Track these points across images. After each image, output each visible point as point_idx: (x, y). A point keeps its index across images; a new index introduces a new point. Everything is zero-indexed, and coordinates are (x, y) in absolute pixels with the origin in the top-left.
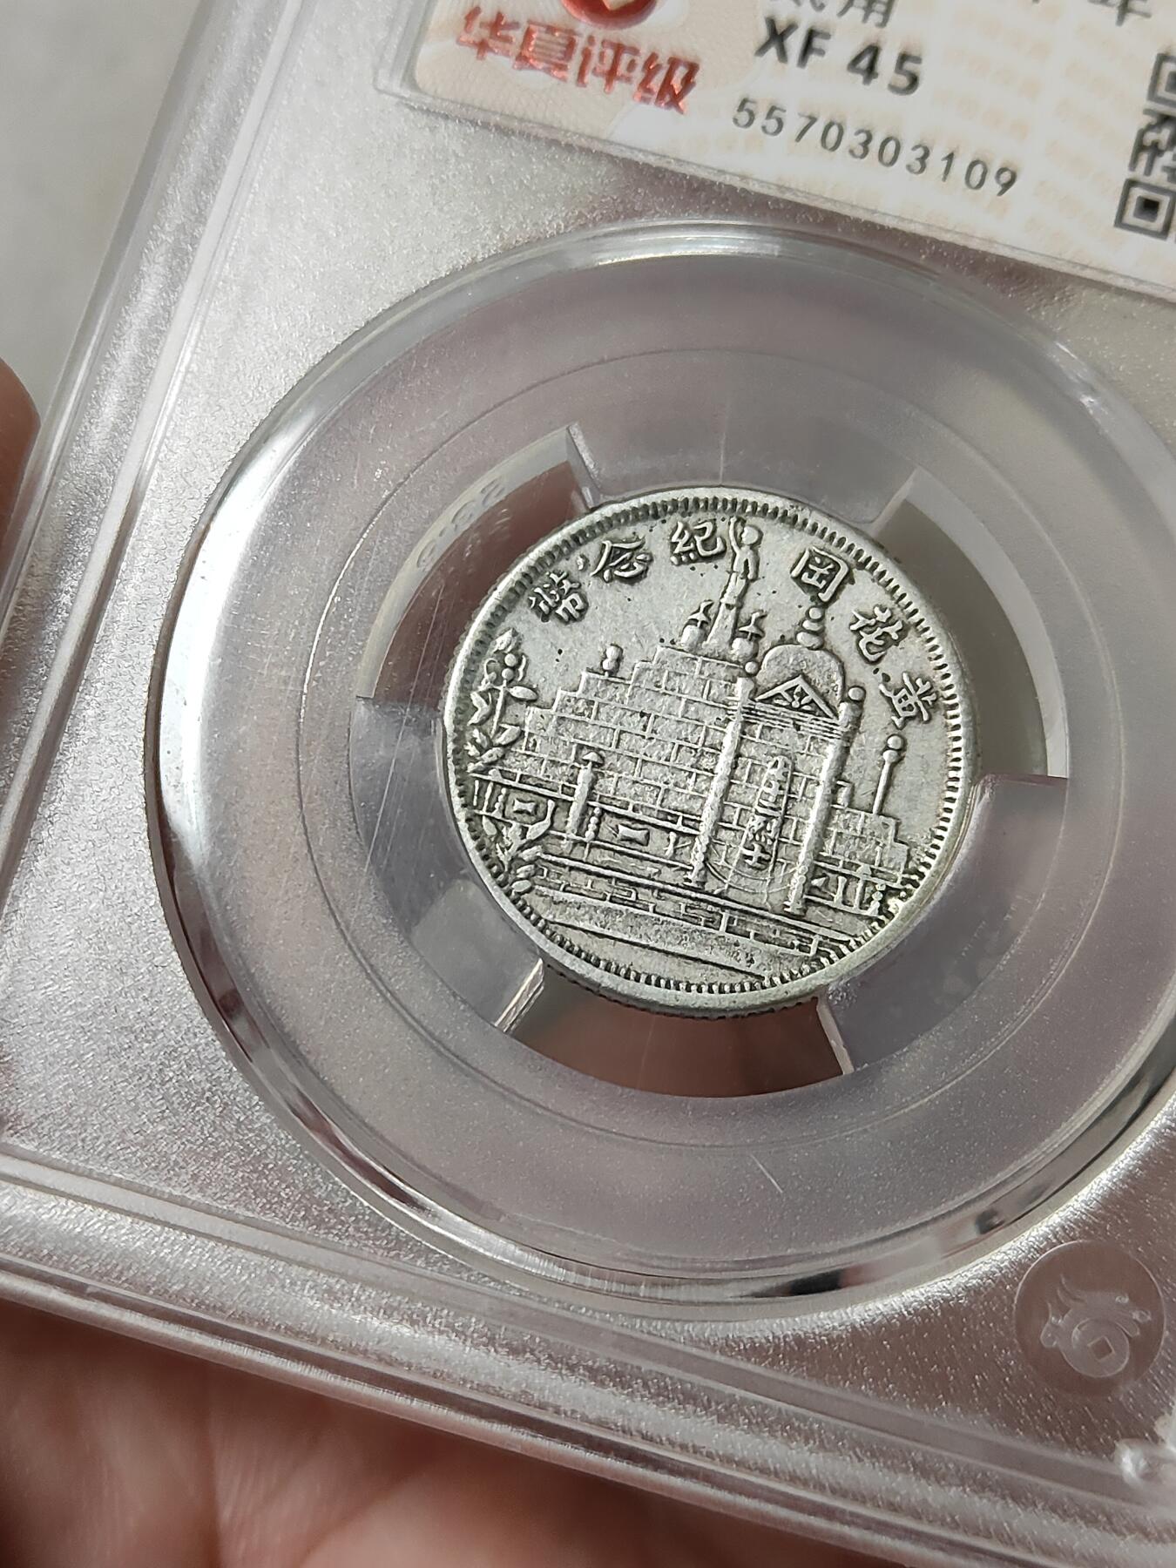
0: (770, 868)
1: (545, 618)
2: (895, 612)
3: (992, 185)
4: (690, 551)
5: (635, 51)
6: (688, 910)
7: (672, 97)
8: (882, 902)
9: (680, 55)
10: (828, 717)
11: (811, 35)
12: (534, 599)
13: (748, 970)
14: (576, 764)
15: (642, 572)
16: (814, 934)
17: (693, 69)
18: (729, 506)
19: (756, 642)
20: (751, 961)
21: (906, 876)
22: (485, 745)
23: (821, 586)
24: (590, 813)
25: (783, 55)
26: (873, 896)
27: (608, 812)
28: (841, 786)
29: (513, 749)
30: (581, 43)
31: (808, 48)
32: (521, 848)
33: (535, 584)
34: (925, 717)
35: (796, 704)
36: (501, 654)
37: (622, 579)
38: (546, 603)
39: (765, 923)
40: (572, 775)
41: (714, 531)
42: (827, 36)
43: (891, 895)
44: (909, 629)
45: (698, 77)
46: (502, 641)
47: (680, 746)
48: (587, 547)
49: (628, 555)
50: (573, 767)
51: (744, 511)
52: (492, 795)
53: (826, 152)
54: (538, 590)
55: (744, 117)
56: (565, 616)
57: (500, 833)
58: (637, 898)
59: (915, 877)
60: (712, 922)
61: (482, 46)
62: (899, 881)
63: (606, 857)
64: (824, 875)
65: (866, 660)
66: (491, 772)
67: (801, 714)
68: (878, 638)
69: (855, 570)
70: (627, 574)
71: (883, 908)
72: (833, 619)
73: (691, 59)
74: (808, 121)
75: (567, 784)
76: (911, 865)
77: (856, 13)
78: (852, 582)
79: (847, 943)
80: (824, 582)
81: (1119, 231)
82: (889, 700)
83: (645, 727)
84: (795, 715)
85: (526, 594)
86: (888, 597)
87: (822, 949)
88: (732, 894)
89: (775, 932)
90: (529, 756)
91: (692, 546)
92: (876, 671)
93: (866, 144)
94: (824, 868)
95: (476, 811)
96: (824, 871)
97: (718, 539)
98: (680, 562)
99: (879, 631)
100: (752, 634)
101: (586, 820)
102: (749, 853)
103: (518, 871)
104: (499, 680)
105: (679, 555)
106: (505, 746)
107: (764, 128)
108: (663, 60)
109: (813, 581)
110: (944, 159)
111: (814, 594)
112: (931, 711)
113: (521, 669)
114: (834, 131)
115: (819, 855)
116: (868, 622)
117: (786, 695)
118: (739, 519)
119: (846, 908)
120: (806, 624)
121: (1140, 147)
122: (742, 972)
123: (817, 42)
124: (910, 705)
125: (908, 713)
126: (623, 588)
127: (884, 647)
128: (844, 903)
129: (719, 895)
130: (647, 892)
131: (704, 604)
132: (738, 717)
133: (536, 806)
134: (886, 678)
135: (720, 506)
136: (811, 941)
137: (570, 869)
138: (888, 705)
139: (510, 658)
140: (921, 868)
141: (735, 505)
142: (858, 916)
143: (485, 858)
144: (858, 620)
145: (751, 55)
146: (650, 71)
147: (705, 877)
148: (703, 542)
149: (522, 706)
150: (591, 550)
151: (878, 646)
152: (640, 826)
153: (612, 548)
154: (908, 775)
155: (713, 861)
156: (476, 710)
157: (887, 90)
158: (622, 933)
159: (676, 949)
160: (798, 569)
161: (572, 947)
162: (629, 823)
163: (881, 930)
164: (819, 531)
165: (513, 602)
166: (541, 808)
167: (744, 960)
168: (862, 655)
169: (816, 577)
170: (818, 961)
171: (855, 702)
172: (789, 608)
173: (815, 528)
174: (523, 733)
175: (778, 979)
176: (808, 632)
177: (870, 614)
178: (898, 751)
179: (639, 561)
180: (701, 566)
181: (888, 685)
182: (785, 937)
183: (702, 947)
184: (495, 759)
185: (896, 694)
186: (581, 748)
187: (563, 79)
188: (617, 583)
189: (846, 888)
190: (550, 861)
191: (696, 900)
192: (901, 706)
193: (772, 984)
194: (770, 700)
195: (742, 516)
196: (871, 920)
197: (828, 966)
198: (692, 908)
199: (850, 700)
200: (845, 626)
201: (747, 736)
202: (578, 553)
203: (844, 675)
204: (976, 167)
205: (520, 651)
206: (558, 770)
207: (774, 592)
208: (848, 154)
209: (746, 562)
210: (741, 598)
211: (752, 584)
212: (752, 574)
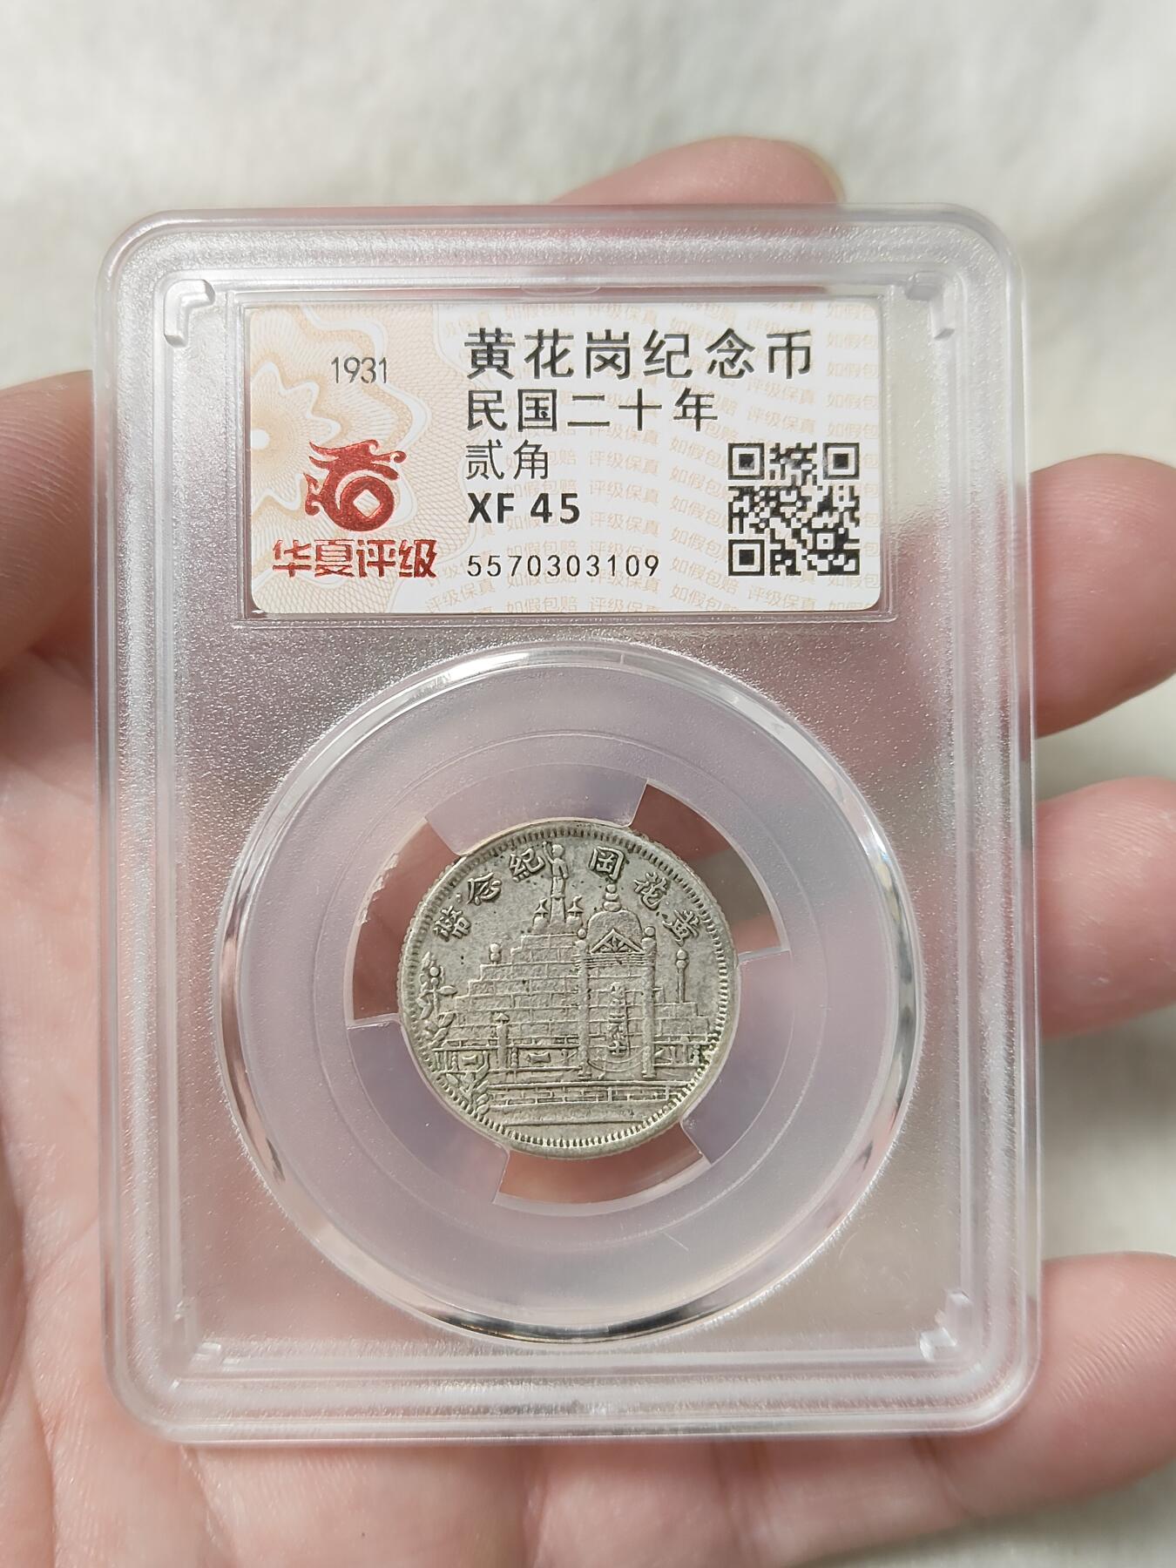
0: (628, 1053)
1: (447, 939)
2: (659, 874)
3: (645, 570)
4: (524, 871)
5: (392, 542)
6: (586, 1094)
7: (424, 569)
8: (700, 1055)
9: (421, 537)
10: (637, 951)
11: (501, 497)
12: (436, 929)
13: (633, 1120)
14: (493, 1024)
15: (499, 893)
16: (665, 1086)
17: (432, 543)
18: (540, 836)
19: (580, 916)
20: (632, 1114)
21: (710, 1035)
22: (434, 1030)
23: (609, 870)
24: (510, 1052)
25: (487, 519)
26: (694, 1053)
27: (521, 1049)
28: (656, 991)
29: (452, 1027)
30: (355, 547)
31: (502, 509)
32: (475, 1086)
33: (434, 920)
34: (695, 934)
35: (615, 948)
36: (426, 969)
37: (485, 900)
38: (444, 929)
39: (633, 1088)
40: (492, 1032)
41: (535, 854)
42: (511, 496)
43: (704, 1050)
44: (670, 882)
45: (436, 549)
46: (425, 960)
47: (553, 994)
48: (460, 886)
49: (486, 883)
50: (492, 1027)
51: (549, 837)
52: (448, 1059)
53: (533, 577)
54: (438, 922)
55: (474, 569)
56: (458, 934)
57: (459, 1080)
58: (554, 1096)
59: (715, 1035)
60: (603, 1097)
61: (292, 569)
62: (706, 1040)
63: (529, 1075)
64: (661, 1049)
65: (650, 908)
66: (442, 1045)
67: (620, 953)
68: (653, 893)
69: (627, 855)
70: (489, 896)
71: (702, 1059)
72: (622, 889)
73: (429, 538)
74: (517, 559)
75: (491, 1038)
76: (711, 1028)
77: (526, 473)
78: (628, 862)
79: (686, 1086)
80: (611, 867)
81: (732, 578)
82: (671, 930)
83: (528, 990)
84: (617, 954)
85: (431, 927)
86: (652, 866)
87: (672, 1094)
88: (610, 1076)
89: (641, 1092)
90: (462, 1028)
91: (524, 867)
92: (658, 914)
93: (557, 565)
94: (660, 1045)
95: (441, 1071)
97: (539, 858)
98: (520, 880)
99: (653, 889)
100: (577, 913)
101: (509, 1058)
102: (613, 1048)
103: (478, 1100)
104: (430, 986)
105: (517, 875)
106: (447, 1026)
107: (489, 573)
108: (411, 543)
109: (604, 869)
110: (609, 561)
111: (606, 877)
112: (698, 930)
113: (441, 975)
114: (534, 562)
115: (655, 1038)
116: (644, 884)
117: (608, 945)
118: (548, 842)
119: (679, 1065)
120: (608, 895)
121: (732, 515)
122: (629, 1122)
123: (507, 502)
124: (684, 930)
125: (684, 935)
126: (490, 907)
127: (658, 897)
128: (678, 1062)
129: (602, 1079)
130: (559, 1090)
131: (542, 901)
132: (583, 966)
133: (477, 1058)
134: (665, 917)
135: (534, 838)
136: (664, 1091)
137: (509, 1090)
138: (671, 933)
139: (433, 971)
140: (718, 1028)
141: (542, 834)
142: (688, 1068)
143: (455, 1099)
144: (638, 885)
145: (466, 523)
146: (405, 553)
147: (590, 1070)
148: (530, 862)
149: (449, 998)
150: (462, 887)
151: (654, 898)
152: (542, 1051)
153: (475, 883)
154: (694, 974)
155: (592, 1059)
156: (422, 1009)
157: (561, 523)
158: (550, 1119)
159: (585, 1119)
160: (593, 864)
161: (523, 1136)
162: (536, 1051)
163: (704, 1073)
164: (599, 837)
165: (424, 935)
166: (480, 1058)
167: (628, 1114)
168: (647, 906)
169: (605, 865)
170: (672, 1102)
171: (650, 937)
172: (594, 890)
173: (596, 836)
174: (455, 1014)
175: (650, 1119)
176: (610, 901)
177: (644, 879)
178: (684, 960)
179: (494, 886)
180: (533, 878)
181: (667, 920)
182: (648, 1093)
183: (601, 1114)
184: (442, 1036)
185: (673, 925)
186: (493, 1013)
187: (351, 575)
188: (484, 904)
189: (676, 1053)
190: (495, 1089)
191: (589, 1086)
192: (679, 931)
193: (649, 1123)
194: (598, 950)
195: (549, 840)
196: (696, 1068)
197: (678, 1104)
198: (588, 1092)
199: (647, 936)
200: (632, 892)
201: (591, 976)
202: (455, 892)
203: (639, 922)
204: (631, 560)
205: (438, 965)
206: (483, 1031)
207: (582, 882)
208: (548, 575)
209: (560, 868)
210: (563, 892)
211: (567, 881)
212: (566, 874)
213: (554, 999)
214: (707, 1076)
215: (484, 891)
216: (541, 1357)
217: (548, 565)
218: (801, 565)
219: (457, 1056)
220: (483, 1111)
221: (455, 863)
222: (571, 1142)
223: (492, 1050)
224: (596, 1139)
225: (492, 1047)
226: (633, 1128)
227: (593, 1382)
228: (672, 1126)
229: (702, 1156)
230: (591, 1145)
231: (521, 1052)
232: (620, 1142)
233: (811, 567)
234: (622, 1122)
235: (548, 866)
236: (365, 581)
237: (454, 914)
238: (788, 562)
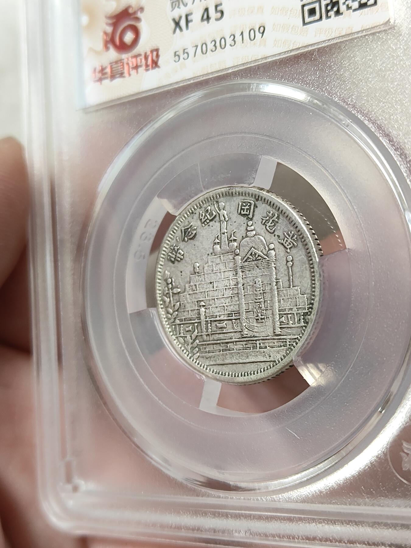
0: (266, 320)
1: (174, 263)
2: (273, 212)
3: (258, 35)
4: (206, 220)
5: (140, 55)
8: (304, 319)
9: (153, 48)
10: (265, 259)
11: (187, 16)
12: (169, 258)
13: (270, 360)
15: (196, 234)
17: (157, 50)
18: (212, 198)
19: (236, 242)
20: (270, 356)
21: (308, 306)
22: (172, 313)
23: (248, 213)
24: (207, 323)
25: (181, 29)
26: (301, 318)
27: (212, 321)
28: (277, 282)
29: (179, 311)
30: (125, 62)
31: (187, 22)
32: (192, 344)
33: (167, 252)
34: (296, 245)
35: (254, 259)
36: (166, 280)
37: (191, 239)
38: (172, 257)
39: (270, 341)
40: (198, 312)
41: (211, 209)
42: (191, 14)
43: (306, 315)
44: (279, 215)
45: (160, 53)
46: (165, 276)
47: (226, 289)
48: (177, 233)
49: (189, 230)
50: (198, 309)
51: (217, 198)
52: (178, 329)
53: (204, 55)
54: (169, 254)
55: (177, 58)
56: (179, 259)
57: (185, 341)
58: (230, 347)
59: (311, 306)
60: (254, 347)
61: (101, 80)
62: (307, 309)
63: (217, 336)
66: (176, 321)
67: (257, 261)
68: (271, 224)
69: (256, 202)
70: (191, 237)
71: (305, 321)
72: (255, 223)
73: (156, 48)
74: (196, 48)
75: (198, 316)
76: (309, 302)
78: (257, 207)
79: (297, 338)
80: (248, 211)
81: (305, 27)
82: (282, 244)
83: (213, 287)
84: (255, 262)
85: (166, 257)
86: (269, 206)
87: (290, 343)
88: (257, 335)
89: (274, 343)
90: (184, 311)
91: (206, 218)
92: (275, 236)
93: (215, 45)
95: (176, 336)
96: (282, 315)
98: (205, 225)
99: (271, 221)
101: (206, 326)
102: (257, 318)
103: (193, 352)
104: (169, 289)
105: (203, 223)
106: (177, 311)
107: (184, 59)
108: (149, 53)
109: (245, 213)
110: (240, 36)
111: (247, 217)
112: (297, 242)
113: (173, 283)
114: (204, 47)
115: (279, 310)
116: (266, 219)
117: (251, 257)
118: (216, 202)
119: (293, 326)
120: (248, 227)
123: (190, 18)
124: (289, 243)
125: (290, 246)
126: (192, 242)
127: (274, 225)
128: (292, 324)
129: (253, 337)
130: (232, 344)
132: (239, 271)
133: (192, 328)
135: (209, 200)
136: (286, 342)
137: (208, 345)
138: (283, 246)
139: (169, 280)
140: (312, 302)
142: (299, 327)
143: (183, 351)
144: (263, 219)
145: (173, 35)
146: (146, 58)
147: (247, 332)
148: (209, 215)
149: (178, 295)
150: (179, 233)
151: (272, 226)
152: (223, 322)
153: (184, 230)
154: (297, 269)
155: (248, 325)
156: (165, 302)
157: (215, 21)
158: (229, 361)
159: (246, 361)
160: (239, 211)
161: (216, 371)
162: (219, 322)
163: (306, 329)
164: (241, 194)
167: (268, 357)
168: (269, 232)
169: (245, 210)
170: (291, 348)
171: (272, 250)
172: (241, 226)
173: (239, 194)
174: (181, 304)
175: (280, 359)
176: (250, 231)
177: (266, 216)
178: (291, 261)
179: (193, 230)
180: (211, 223)
181: (280, 238)
182: (277, 344)
183: (254, 357)
184: (175, 317)
185: (284, 241)
186: (198, 302)
187: (125, 77)
188: (189, 241)
189: (291, 318)
190: (202, 345)
191: (247, 341)
192: (287, 244)
193: (279, 362)
194: (246, 261)
195: (217, 200)
196: (302, 327)
197: (294, 349)
198: (247, 344)
199: (270, 250)
200: (260, 224)
201: (243, 276)
202: (175, 236)
203: (265, 241)
204: (251, 32)
205: (171, 277)
206: (194, 313)
207: (235, 222)
208: (211, 52)
209: (224, 215)
210: (226, 229)
212: (226, 218)
213: (227, 291)
214: (308, 331)
215: (189, 233)
218: (343, 8)
219: (183, 327)
220: (196, 357)
225: (199, 321)
226: (271, 365)
231: (213, 323)
232: (264, 374)
233: (349, 8)
234: (266, 361)
235: (218, 215)
236: (130, 78)
237: (176, 248)
238: (335, 9)
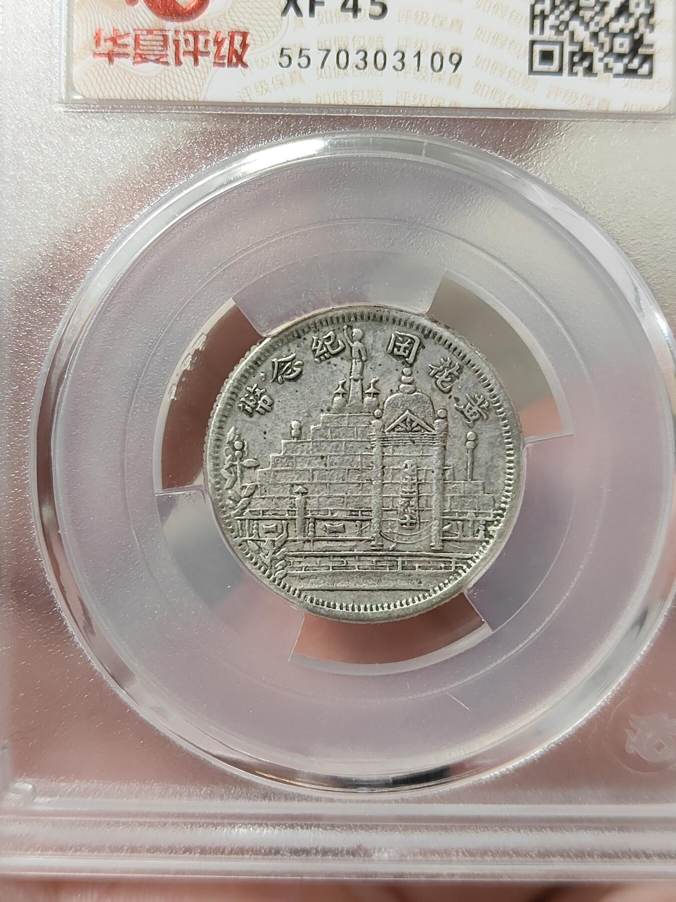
0: (418, 526)
1: (251, 415)
2: (453, 360)
3: (448, 67)
4: (325, 353)
5: (207, 32)
6: (378, 563)
7: (237, 58)
8: (485, 530)
9: (235, 28)
10: (429, 431)
12: (241, 406)
13: (420, 588)
14: (292, 496)
15: (301, 373)
16: (451, 558)
17: (244, 35)
18: (341, 320)
19: (377, 397)
20: (420, 583)
21: (495, 512)
22: (237, 500)
23: (406, 355)
24: (308, 522)
25: (298, 11)
26: (479, 528)
27: (318, 519)
28: (446, 470)
29: (254, 497)
30: (171, 35)
31: (313, 3)
32: (274, 553)
33: (240, 396)
34: (485, 417)
35: (409, 428)
36: (231, 443)
37: (289, 380)
38: (249, 406)
39: (421, 559)
40: (292, 503)
41: (335, 337)
43: (489, 525)
44: (463, 367)
45: (249, 40)
46: (230, 434)
47: (349, 470)
48: (264, 366)
49: (289, 363)
50: (291, 498)
51: (350, 321)
52: (249, 527)
53: (342, 71)
54: (243, 399)
55: (285, 60)
56: (262, 410)
57: (259, 547)
58: (347, 564)
59: (500, 512)
60: (393, 566)
61: (110, 56)
62: (492, 516)
63: (324, 544)
64: (449, 523)
65: (443, 392)
66: (244, 514)
67: (414, 433)
68: (446, 377)
69: (424, 340)
70: (292, 376)
71: (487, 534)
72: (418, 372)
73: (242, 30)
74: (325, 52)
75: (290, 509)
76: (497, 505)
78: (424, 347)
79: (471, 559)
80: (407, 351)
81: (532, 76)
82: (462, 412)
83: (326, 465)
84: (410, 434)
85: (236, 403)
86: (447, 351)
87: (457, 565)
88: (400, 547)
89: (429, 563)
90: (264, 498)
91: (325, 349)
92: (450, 397)
93: (364, 59)
94: (448, 519)
95: (243, 538)
96: (449, 521)
97: (339, 341)
98: (321, 361)
99: (446, 373)
100: (374, 394)
101: (307, 527)
102: (404, 521)
103: (276, 566)
104: (234, 459)
105: (319, 357)
106: (249, 497)
107: (299, 64)
108: (225, 34)
109: (401, 353)
110: (414, 57)
111: (403, 360)
112: (487, 413)
113: (245, 449)
114: (343, 55)
115: (443, 513)
116: (438, 369)
117: (402, 425)
118: (348, 326)
119: (465, 539)
120: (403, 378)
121: (533, 17)
122: (416, 590)
124: (474, 412)
125: (474, 417)
126: (292, 386)
127: (451, 381)
128: (464, 536)
129: (393, 550)
130: (352, 559)
131: (341, 382)
132: (378, 444)
133: (276, 526)
134: (457, 400)
135: (335, 321)
136: (451, 562)
137: (306, 557)
138: (462, 415)
139: (237, 444)
140: (503, 505)
141: (343, 318)
142: (474, 541)
143: (256, 564)
144: (432, 369)
145: (279, 16)
146: (219, 43)
147: (382, 541)
148: (331, 345)
149: (252, 471)
150: (266, 366)
151: (448, 382)
152: (338, 522)
153: (279, 363)
154: (483, 454)
155: (384, 531)
156: (226, 480)
157: (369, 19)
158: (344, 585)
159: (375, 586)
160: (390, 348)
161: (318, 600)
162: (332, 522)
163: (488, 546)
164: (397, 322)
165: (230, 410)
166: (280, 527)
167: (416, 583)
168: (440, 389)
169: (402, 349)
170: (457, 572)
171: (442, 418)
172: (390, 372)
173: (394, 321)
174: (257, 486)
175: (437, 588)
176: (405, 384)
177: (439, 364)
178: (474, 441)
179: (296, 366)
180: (334, 360)
181: (459, 403)
182: (435, 564)
183: (391, 582)
184: (245, 506)
185: (464, 408)
186: (292, 485)
187: (167, 63)
188: (287, 383)
189: (463, 527)
190: (293, 556)
191: (380, 556)
192: (470, 414)
193: (435, 592)
194: (393, 429)
195: (350, 324)
196: (481, 542)
197: (464, 574)
198: (380, 561)
199: (439, 418)
200: (426, 375)
201: (386, 454)
202: (259, 371)
203: (432, 404)
204: (435, 57)
205: (242, 439)
206: (283, 502)
207: (380, 365)
208: (355, 69)
209: (359, 351)
210: (361, 373)
211: (366, 363)
212: (365, 357)
213: (350, 474)
214: (491, 550)
215: (286, 370)
216: (329, 805)
217: (356, 59)
218: (598, 66)
219: (258, 524)
220: (281, 576)
221: (260, 343)
222: (362, 607)
223: (291, 519)
224: (386, 605)
225: (291, 517)
226: (421, 596)
227: (377, 829)
228: (457, 595)
229: (484, 622)
230: (381, 610)
231: (318, 523)
232: (407, 609)
233: (607, 69)
234: (411, 590)
235: (348, 348)
236: (181, 70)
237: (258, 391)
238: (586, 64)
